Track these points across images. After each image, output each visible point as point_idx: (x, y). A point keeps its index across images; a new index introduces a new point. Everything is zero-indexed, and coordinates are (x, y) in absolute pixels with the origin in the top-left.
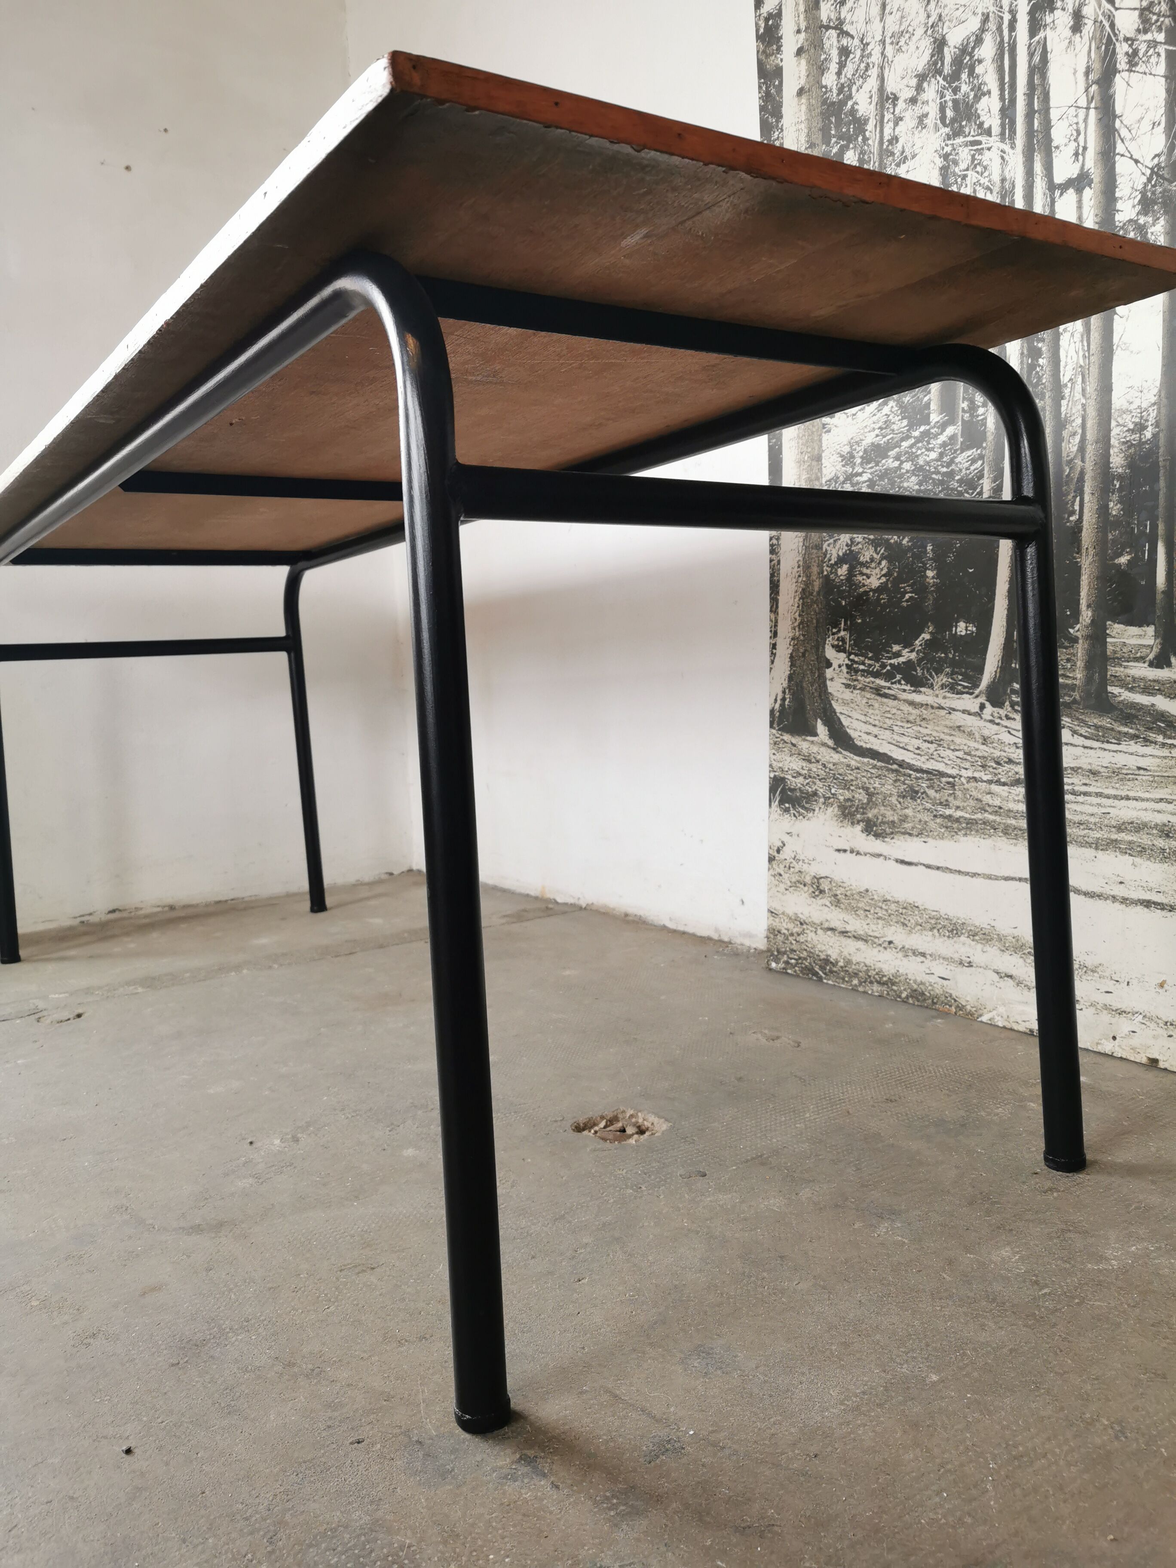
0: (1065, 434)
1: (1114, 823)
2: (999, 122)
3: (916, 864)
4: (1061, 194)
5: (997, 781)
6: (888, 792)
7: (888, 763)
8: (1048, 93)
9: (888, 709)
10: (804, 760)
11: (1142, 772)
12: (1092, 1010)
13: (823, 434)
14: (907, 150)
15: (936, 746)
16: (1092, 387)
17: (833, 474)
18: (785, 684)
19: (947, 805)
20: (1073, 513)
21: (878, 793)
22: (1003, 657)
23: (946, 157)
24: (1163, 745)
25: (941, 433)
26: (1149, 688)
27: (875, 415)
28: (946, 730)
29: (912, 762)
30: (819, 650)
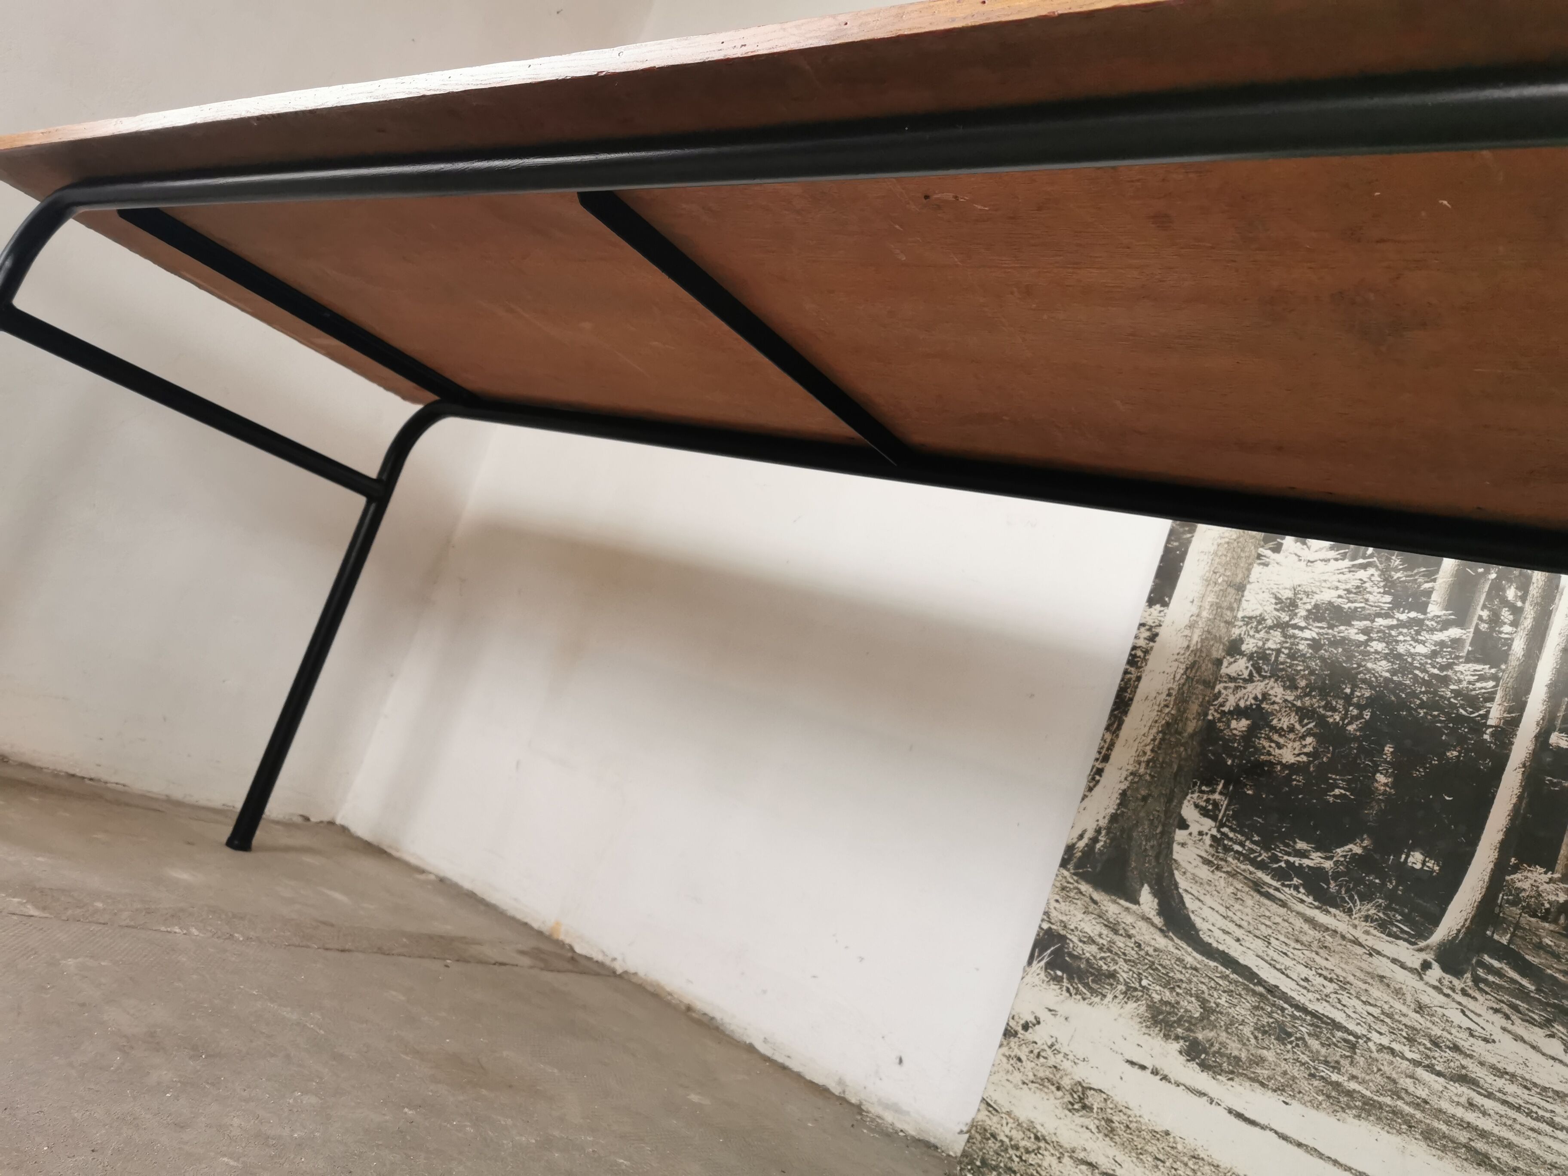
3: (1263, 1127)
5: (1428, 1066)
6: (1240, 1018)
7: (1251, 981)
9: (1268, 914)
10: (1106, 926)
13: (1255, 565)
15: (1337, 987)
17: (1257, 613)
18: (1103, 823)
19: (1336, 1067)
21: (1221, 1013)
22: (1474, 918)
25: (1441, 630)
27: (1343, 573)
28: (1358, 973)
29: (1290, 993)
30: (1172, 803)
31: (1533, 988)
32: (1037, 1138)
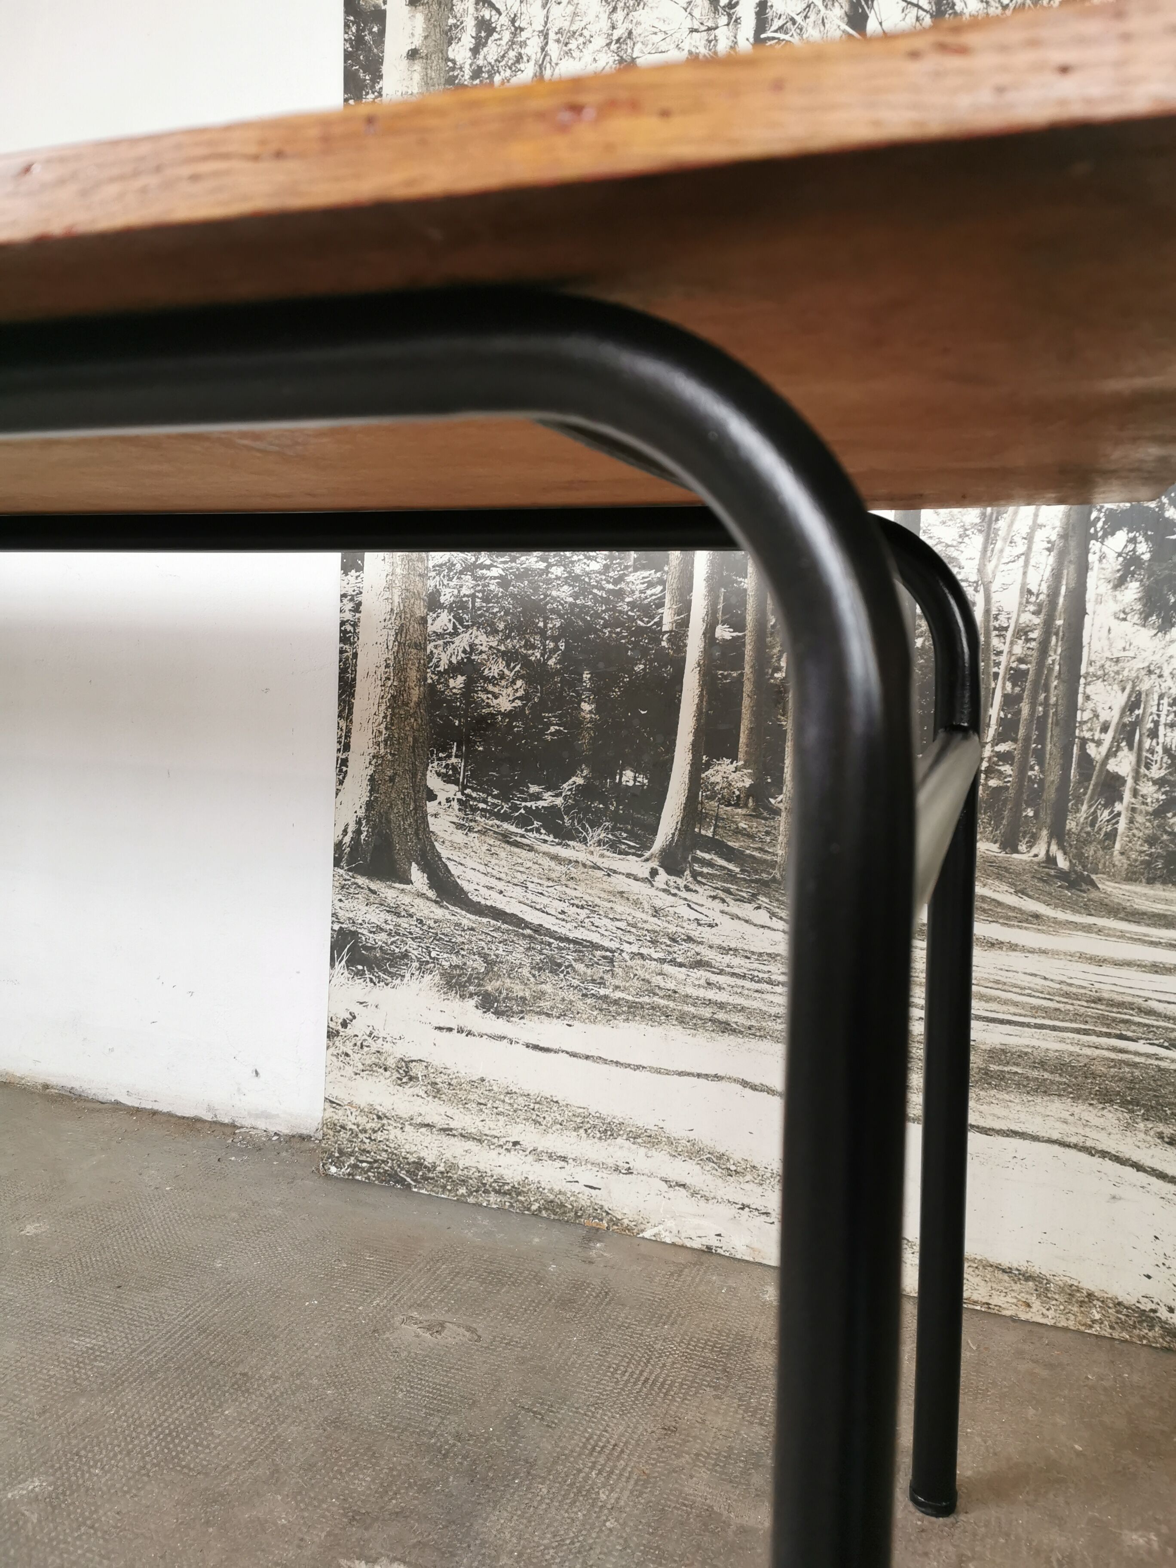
3: (556, 1052)
5: (671, 961)
6: (518, 962)
7: (518, 926)
9: (520, 861)
10: (388, 911)
15: (588, 912)
18: (361, 813)
19: (602, 983)
20: (778, 669)
21: (502, 963)
22: (683, 819)
28: (603, 895)
29: (553, 928)
30: (417, 775)
31: (738, 870)
32: (379, 1118)
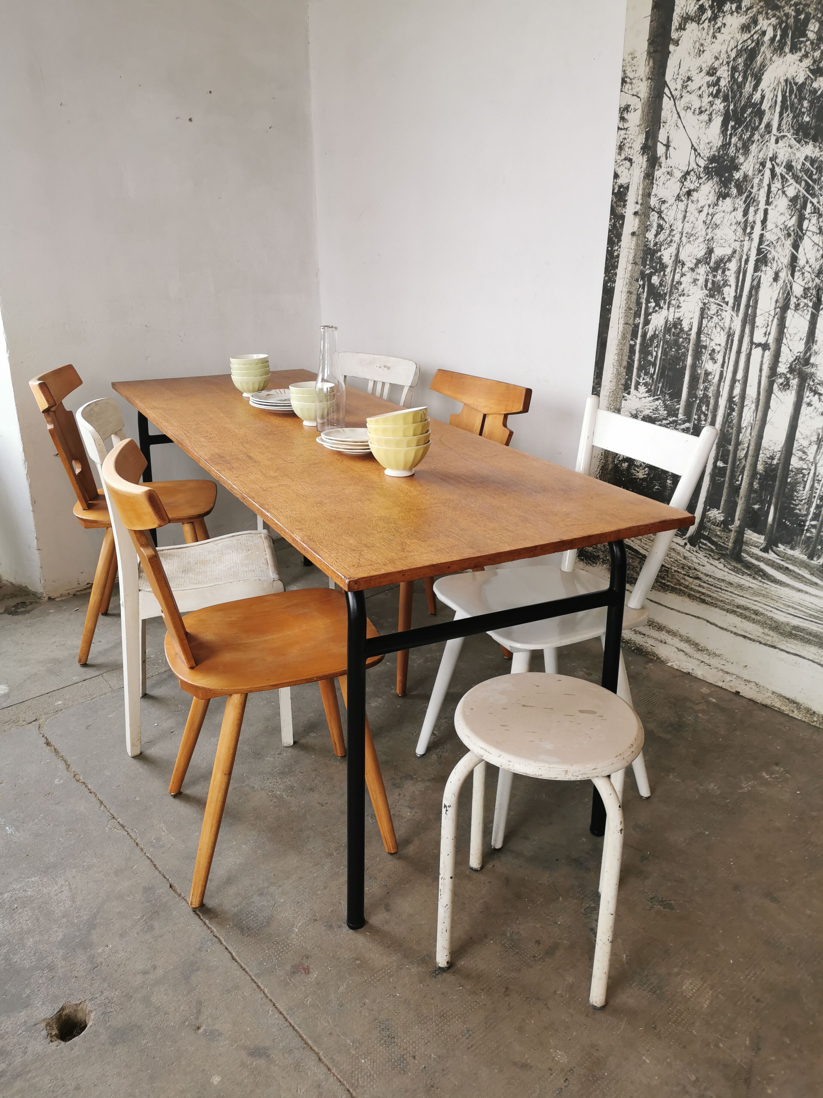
0: (740, 447)
1: (736, 604)
2: (733, 301)
4: (755, 348)
5: (688, 575)
8: (758, 301)
11: (750, 589)
12: (716, 670)
14: (685, 291)
16: (755, 433)
20: (738, 481)
22: (698, 528)
23: (704, 304)
24: (761, 581)
25: (683, 424)
26: (758, 558)
